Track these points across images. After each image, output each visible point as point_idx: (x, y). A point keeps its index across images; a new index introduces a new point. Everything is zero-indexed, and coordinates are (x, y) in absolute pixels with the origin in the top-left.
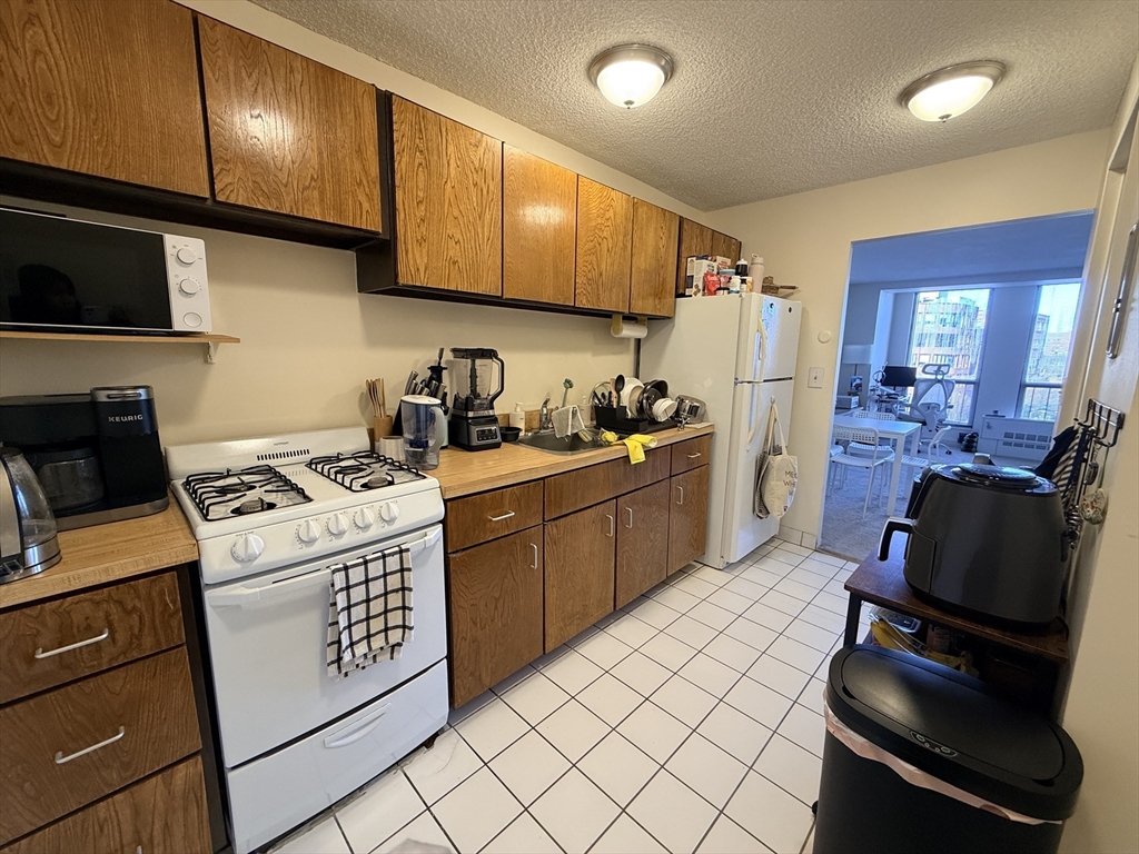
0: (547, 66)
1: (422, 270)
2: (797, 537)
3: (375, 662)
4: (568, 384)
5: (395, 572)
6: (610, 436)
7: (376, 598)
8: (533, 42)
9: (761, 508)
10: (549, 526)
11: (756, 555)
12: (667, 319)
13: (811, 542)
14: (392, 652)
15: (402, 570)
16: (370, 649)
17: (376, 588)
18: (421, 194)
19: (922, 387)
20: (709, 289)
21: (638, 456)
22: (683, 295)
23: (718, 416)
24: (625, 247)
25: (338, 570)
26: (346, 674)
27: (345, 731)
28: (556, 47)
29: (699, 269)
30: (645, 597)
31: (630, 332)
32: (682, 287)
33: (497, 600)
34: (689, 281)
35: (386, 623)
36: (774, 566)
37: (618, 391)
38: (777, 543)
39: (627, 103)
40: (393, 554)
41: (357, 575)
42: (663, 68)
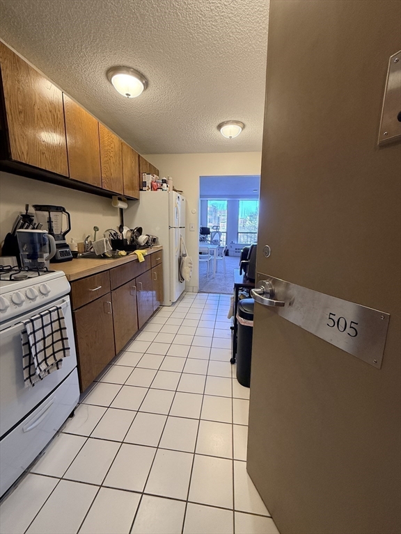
0: (85, 60)
1: (25, 154)
2: (191, 289)
3: (49, 373)
4: (96, 229)
5: (56, 321)
6: (123, 253)
7: (48, 336)
8: (82, 46)
9: (181, 278)
10: (113, 293)
11: (181, 298)
12: (137, 200)
13: (196, 289)
14: (57, 366)
15: (59, 319)
16: (48, 365)
17: (48, 330)
18: (20, 107)
19: (213, 234)
20: (153, 188)
21: (142, 259)
22: (142, 190)
23: (163, 243)
24: (120, 164)
25: (28, 322)
26: (33, 385)
27: (33, 420)
28: (94, 53)
29: (148, 179)
30: (146, 323)
31: (121, 205)
32: (142, 185)
33: (96, 332)
34: (144, 184)
35: (53, 350)
36: (188, 300)
37: (121, 232)
38: (185, 293)
39: (127, 94)
40: (54, 311)
41: (38, 324)
42: (143, 84)
